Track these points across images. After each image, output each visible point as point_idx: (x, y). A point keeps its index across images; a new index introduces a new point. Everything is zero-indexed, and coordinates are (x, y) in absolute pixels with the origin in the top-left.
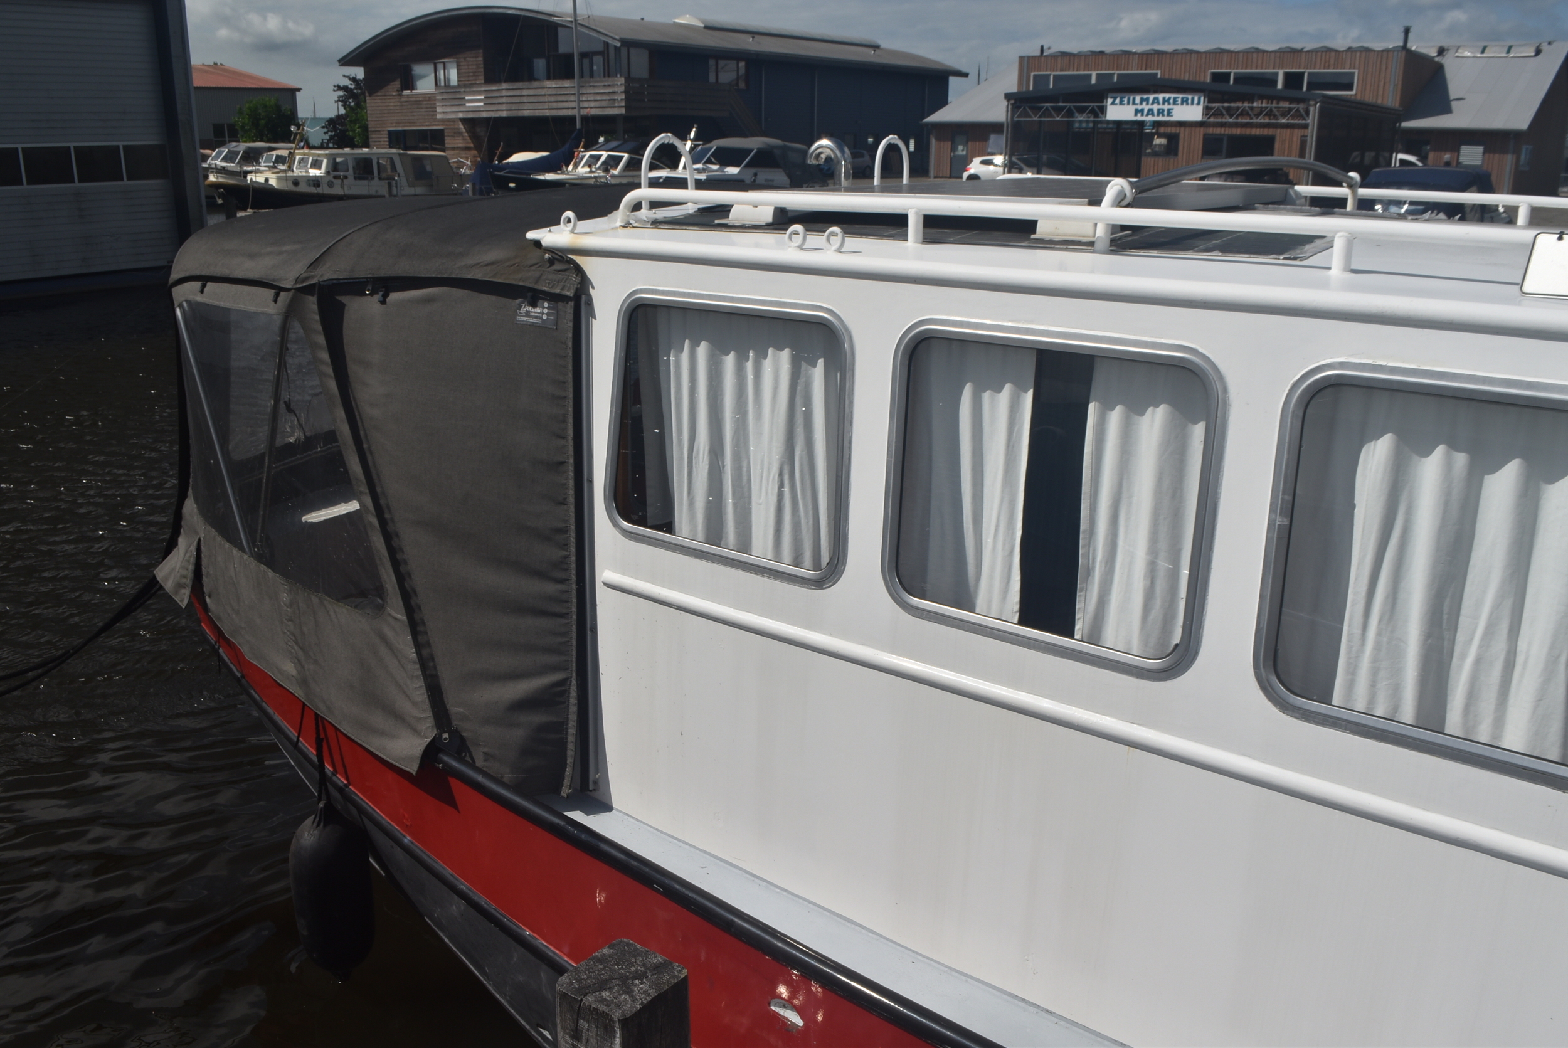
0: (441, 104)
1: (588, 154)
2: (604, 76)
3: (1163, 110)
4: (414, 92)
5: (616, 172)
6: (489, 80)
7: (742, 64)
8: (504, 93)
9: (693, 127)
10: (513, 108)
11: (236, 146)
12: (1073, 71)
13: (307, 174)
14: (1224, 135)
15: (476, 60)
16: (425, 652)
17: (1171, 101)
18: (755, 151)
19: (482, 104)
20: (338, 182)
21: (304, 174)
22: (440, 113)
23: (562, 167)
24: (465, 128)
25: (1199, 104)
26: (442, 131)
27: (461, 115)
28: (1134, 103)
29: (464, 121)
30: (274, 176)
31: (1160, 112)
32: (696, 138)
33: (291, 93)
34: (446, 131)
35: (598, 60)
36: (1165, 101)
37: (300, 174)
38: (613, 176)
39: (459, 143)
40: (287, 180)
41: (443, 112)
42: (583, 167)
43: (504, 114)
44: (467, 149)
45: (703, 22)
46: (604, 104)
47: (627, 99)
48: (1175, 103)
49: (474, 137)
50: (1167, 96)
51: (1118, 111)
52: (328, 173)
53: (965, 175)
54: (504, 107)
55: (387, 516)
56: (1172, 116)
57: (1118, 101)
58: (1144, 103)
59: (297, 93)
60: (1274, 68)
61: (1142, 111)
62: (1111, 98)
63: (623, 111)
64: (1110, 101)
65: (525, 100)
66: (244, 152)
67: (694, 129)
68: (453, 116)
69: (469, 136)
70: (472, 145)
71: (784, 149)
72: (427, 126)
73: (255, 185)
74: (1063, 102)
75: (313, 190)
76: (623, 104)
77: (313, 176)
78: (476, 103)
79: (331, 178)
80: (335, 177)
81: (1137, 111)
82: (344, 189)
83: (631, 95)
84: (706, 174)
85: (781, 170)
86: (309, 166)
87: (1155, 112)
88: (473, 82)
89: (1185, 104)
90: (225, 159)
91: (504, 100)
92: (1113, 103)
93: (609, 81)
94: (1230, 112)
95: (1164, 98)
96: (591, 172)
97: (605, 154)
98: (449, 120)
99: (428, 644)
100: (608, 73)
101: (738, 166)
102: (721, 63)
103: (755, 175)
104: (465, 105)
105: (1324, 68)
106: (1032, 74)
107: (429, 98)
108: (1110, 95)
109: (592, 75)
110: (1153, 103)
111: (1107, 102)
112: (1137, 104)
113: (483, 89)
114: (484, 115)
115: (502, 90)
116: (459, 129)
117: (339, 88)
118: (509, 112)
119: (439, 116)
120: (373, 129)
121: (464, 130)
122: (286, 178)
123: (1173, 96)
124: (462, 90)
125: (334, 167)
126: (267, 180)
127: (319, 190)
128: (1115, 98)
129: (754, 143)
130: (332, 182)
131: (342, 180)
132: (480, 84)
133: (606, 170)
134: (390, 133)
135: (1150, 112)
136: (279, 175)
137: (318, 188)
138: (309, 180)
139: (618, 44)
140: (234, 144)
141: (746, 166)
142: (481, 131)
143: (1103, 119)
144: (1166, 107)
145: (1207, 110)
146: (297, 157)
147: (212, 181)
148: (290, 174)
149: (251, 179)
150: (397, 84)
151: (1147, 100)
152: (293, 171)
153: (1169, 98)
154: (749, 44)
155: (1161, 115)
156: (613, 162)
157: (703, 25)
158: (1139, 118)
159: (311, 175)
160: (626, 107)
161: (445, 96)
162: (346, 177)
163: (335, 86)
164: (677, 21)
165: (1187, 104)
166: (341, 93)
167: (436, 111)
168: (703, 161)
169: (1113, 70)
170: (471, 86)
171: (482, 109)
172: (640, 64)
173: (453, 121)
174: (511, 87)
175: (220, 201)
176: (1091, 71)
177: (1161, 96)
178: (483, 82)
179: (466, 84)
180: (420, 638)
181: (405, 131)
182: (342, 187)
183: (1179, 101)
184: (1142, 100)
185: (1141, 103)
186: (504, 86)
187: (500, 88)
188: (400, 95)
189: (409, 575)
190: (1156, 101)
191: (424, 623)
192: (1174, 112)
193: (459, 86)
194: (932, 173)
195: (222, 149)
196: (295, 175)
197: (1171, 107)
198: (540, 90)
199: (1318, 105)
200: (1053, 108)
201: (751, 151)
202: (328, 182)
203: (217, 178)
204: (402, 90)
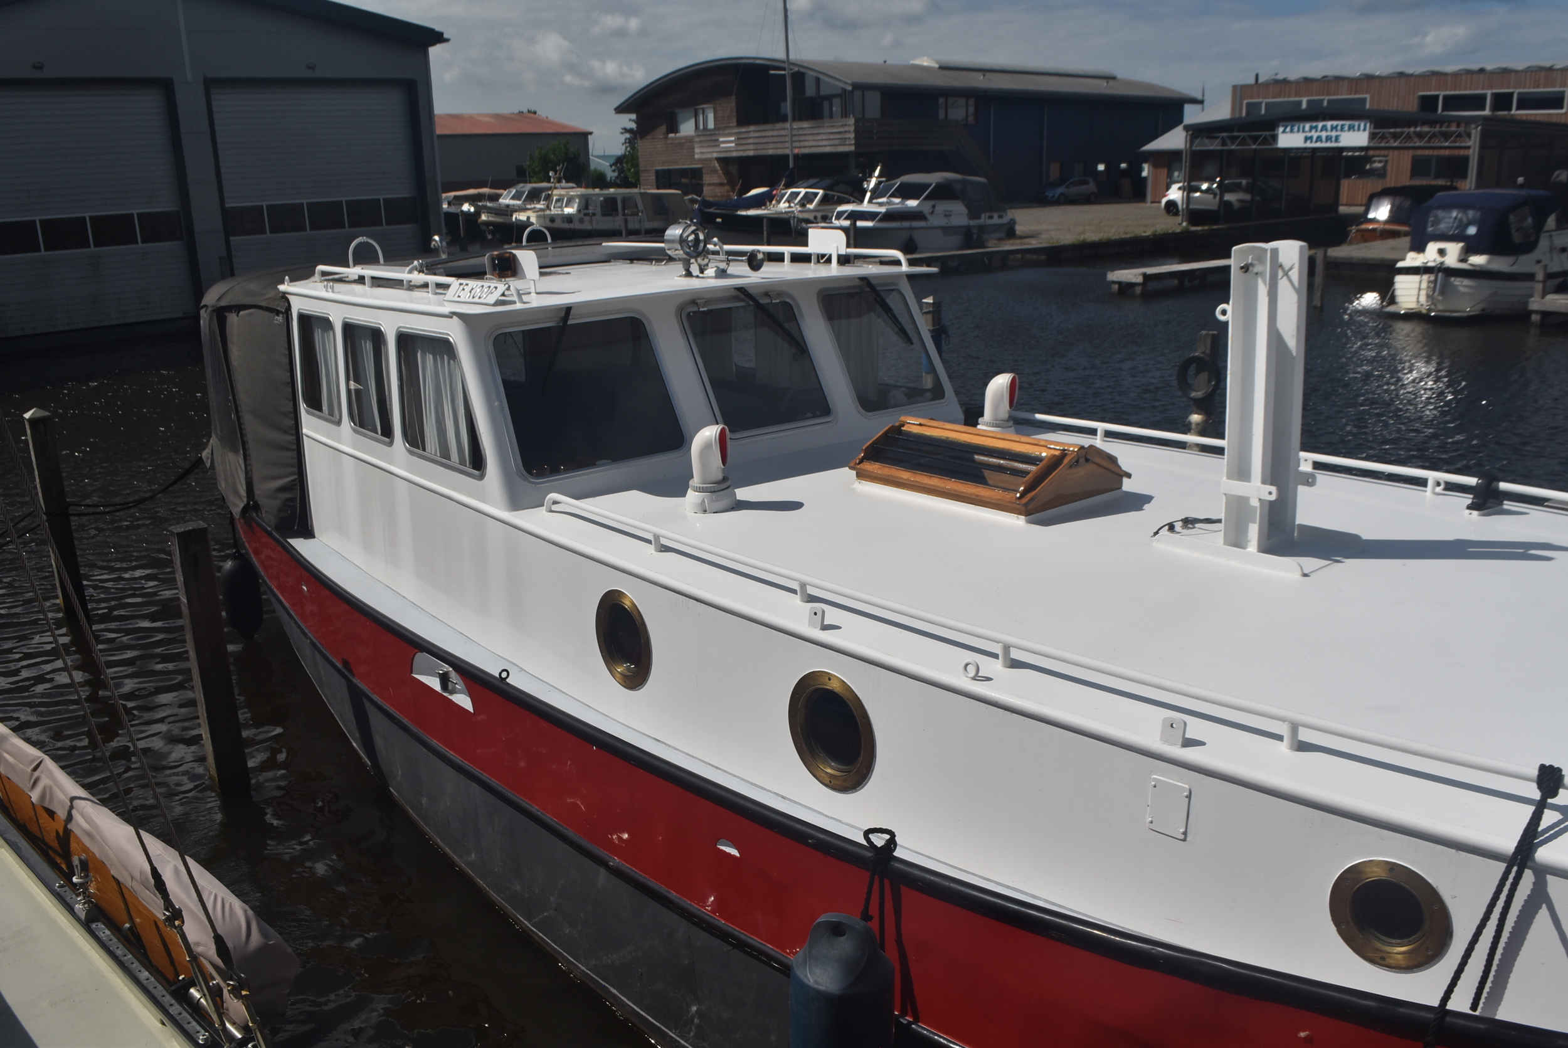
0: (699, 145)
1: (789, 191)
2: (842, 117)
3: (1331, 137)
4: (678, 135)
5: (811, 207)
6: (741, 123)
7: (972, 102)
8: (752, 135)
9: (878, 166)
10: (759, 148)
11: (523, 187)
12: (1284, 97)
13: (562, 212)
14: (1432, 156)
15: (729, 105)
16: (249, 468)
17: (1339, 128)
18: (934, 185)
19: (733, 145)
20: (587, 219)
21: (560, 212)
22: (698, 153)
23: (766, 202)
24: (719, 166)
25: (1365, 130)
26: (701, 169)
27: (715, 155)
28: (1304, 131)
29: (719, 160)
30: (535, 214)
31: (1328, 139)
32: (880, 176)
33: (584, 136)
34: (703, 169)
35: (836, 102)
36: (1333, 128)
37: (556, 212)
38: (810, 211)
39: (715, 180)
40: (544, 218)
41: (702, 153)
42: (784, 202)
43: (751, 153)
44: (721, 184)
45: (937, 62)
46: (837, 142)
47: (856, 138)
48: (1342, 129)
49: (727, 174)
50: (1335, 123)
51: (1289, 139)
52: (579, 211)
53: (1164, 200)
54: (751, 147)
55: (239, 409)
56: (1339, 142)
57: (1288, 129)
58: (1314, 131)
59: (590, 137)
60: (1483, 89)
61: (1311, 138)
62: (1283, 126)
63: (852, 148)
64: (1281, 129)
65: (769, 140)
66: (529, 192)
67: (879, 168)
68: (708, 156)
69: (724, 174)
70: (725, 181)
71: (964, 182)
72: (688, 165)
73: (518, 223)
74: (1238, 132)
75: (566, 226)
76: (853, 142)
77: (567, 214)
78: (728, 144)
79: (582, 215)
80: (585, 215)
81: (1306, 139)
82: (592, 225)
83: (861, 134)
84: (886, 207)
85: (959, 201)
86: (564, 205)
87: (1324, 138)
88: (727, 125)
89: (1352, 130)
90: (513, 198)
91: (751, 141)
92: (1284, 132)
93: (843, 121)
94: (1395, 136)
95: (1332, 126)
96: (790, 207)
97: (803, 191)
98: (706, 160)
99: (250, 465)
100: (845, 114)
101: (917, 198)
102: (951, 100)
103: (934, 207)
104: (719, 145)
105: (1534, 88)
106: (1245, 102)
107: (689, 140)
108: (1281, 124)
109: (831, 116)
110: (1321, 131)
111: (1278, 131)
112: (1306, 132)
113: (734, 131)
114: (734, 154)
115: (750, 132)
116: (714, 167)
117: (626, 130)
118: (756, 152)
119: (697, 156)
120: (643, 169)
121: (719, 168)
122: (544, 217)
123: (1340, 123)
124: (717, 132)
125: (586, 203)
126: (528, 218)
127: (572, 226)
128: (1286, 127)
129: (933, 178)
130: (583, 219)
131: (591, 217)
132: (733, 127)
133: (803, 205)
134: (658, 172)
135: (1319, 139)
136: (539, 213)
137: (570, 224)
138: (563, 218)
139: (850, 88)
140: (522, 185)
141: (925, 199)
142: (734, 169)
143: (1275, 146)
144: (1334, 134)
145: (1372, 136)
146: (555, 198)
147: (484, 220)
148: (548, 212)
149: (516, 218)
150: (663, 128)
151: (1316, 127)
152: (550, 210)
153: (1337, 126)
154: (980, 82)
155: (1329, 141)
156: (808, 198)
157: (937, 66)
158: (1309, 145)
159: (565, 213)
160: (856, 145)
161: (702, 139)
162: (594, 214)
163: (623, 129)
164: (917, 62)
165: (1354, 130)
166: (628, 135)
167: (694, 152)
168: (888, 196)
169: (1323, 95)
170: (726, 128)
171: (733, 149)
172: (874, 103)
173: (710, 160)
174: (757, 129)
175: (490, 237)
176: (1302, 97)
177: (1329, 124)
178: (735, 124)
179: (720, 128)
180: (248, 462)
181: (669, 170)
182: (591, 222)
183: (1346, 128)
184: (1311, 128)
185: (1310, 130)
186: (752, 128)
187: (749, 130)
188: (666, 138)
189: (246, 435)
190: (1324, 128)
191: (250, 455)
192: (1341, 139)
193: (715, 129)
194: (1149, 198)
195: (511, 189)
196: (553, 213)
197: (1338, 133)
198: (782, 131)
199: (1479, 128)
200: (1229, 137)
201: (929, 185)
202: (580, 219)
203: (488, 217)
204: (668, 133)
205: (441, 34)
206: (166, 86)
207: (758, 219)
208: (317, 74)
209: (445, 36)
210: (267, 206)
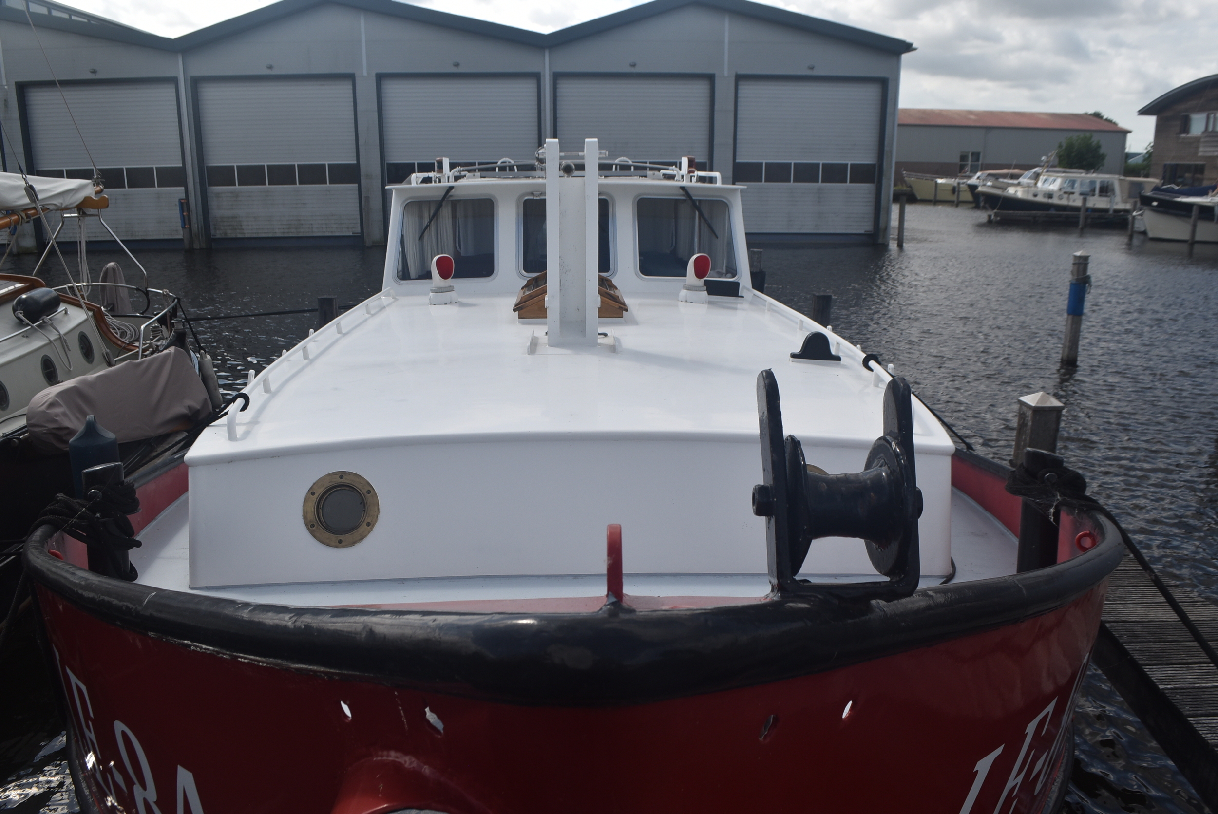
0: (1205, 145)
4: (1189, 135)
22: (1202, 152)
26: (1204, 166)
33: (1125, 133)
34: (1206, 166)
37: (1041, 189)
39: (1215, 174)
41: (1205, 152)
52: (1060, 189)
59: (1129, 134)
68: (1210, 154)
72: (1192, 161)
75: (1045, 200)
82: (1069, 201)
98: (1209, 157)
107: (1197, 140)
116: (1216, 164)
119: (1200, 154)
120: (1156, 163)
122: (1030, 193)
126: (1016, 192)
127: (1050, 201)
130: (1059, 195)
131: (1069, 194)
134: (1165, 166)
138: (1047, 194)
146: (1042, 178)
148: (1033, 188)
150: (1178, 129)
161: (1207, 139)
162: (1074, 193)
167: (1199, 150)
181: (1177, 166)
182: (1068, 199)
188: (1181, 138)
196: (1038, 189)
202: (1057, 194)
204: (1181, 133)
205: (911, 45)
206: (710, 78)
207: (1190, 206)
208: (815, 73)
209: (914, 46)
210: (766, 163)
